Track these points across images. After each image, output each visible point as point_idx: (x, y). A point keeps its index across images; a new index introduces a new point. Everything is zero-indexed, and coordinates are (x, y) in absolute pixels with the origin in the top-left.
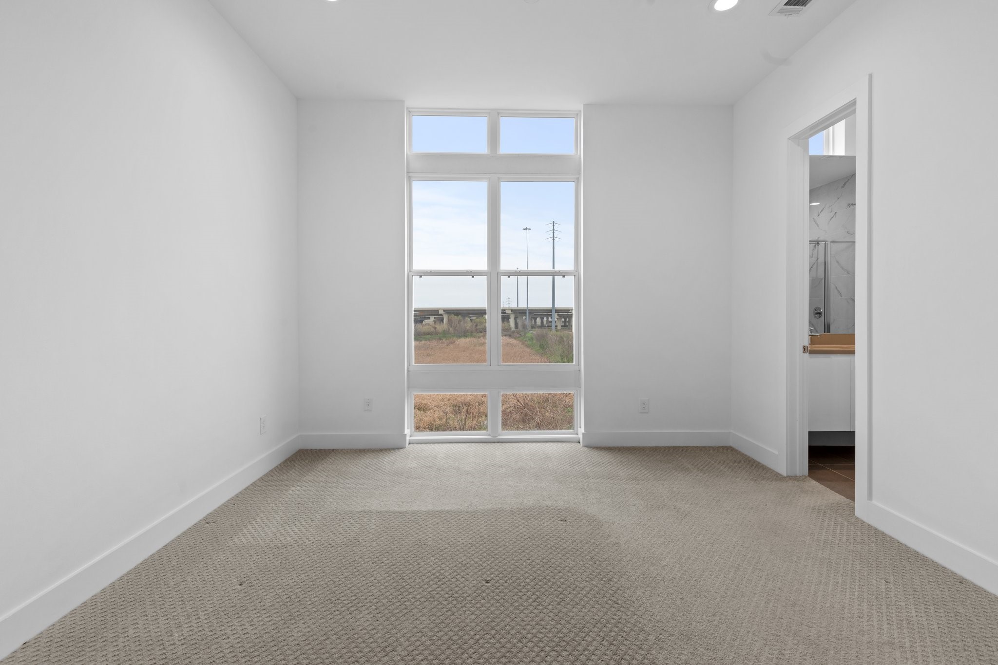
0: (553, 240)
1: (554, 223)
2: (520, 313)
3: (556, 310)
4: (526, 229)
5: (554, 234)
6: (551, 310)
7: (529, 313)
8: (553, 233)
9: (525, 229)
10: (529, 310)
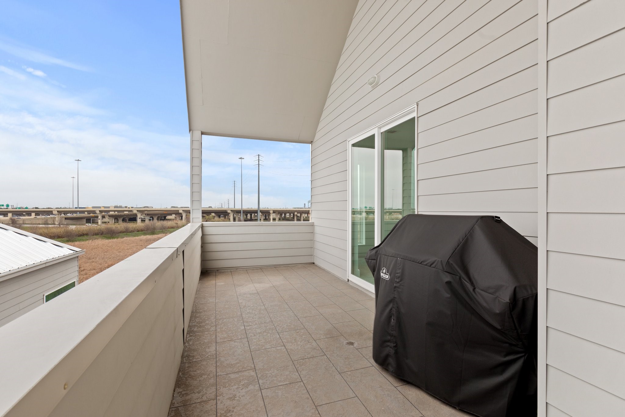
0: (259, 166)
1: (259, 155)
2: (237, 212)
3: (260, 210)
6: (257, 210)
7: (243, 212)
9: (240, 158)
10: (243, 210)
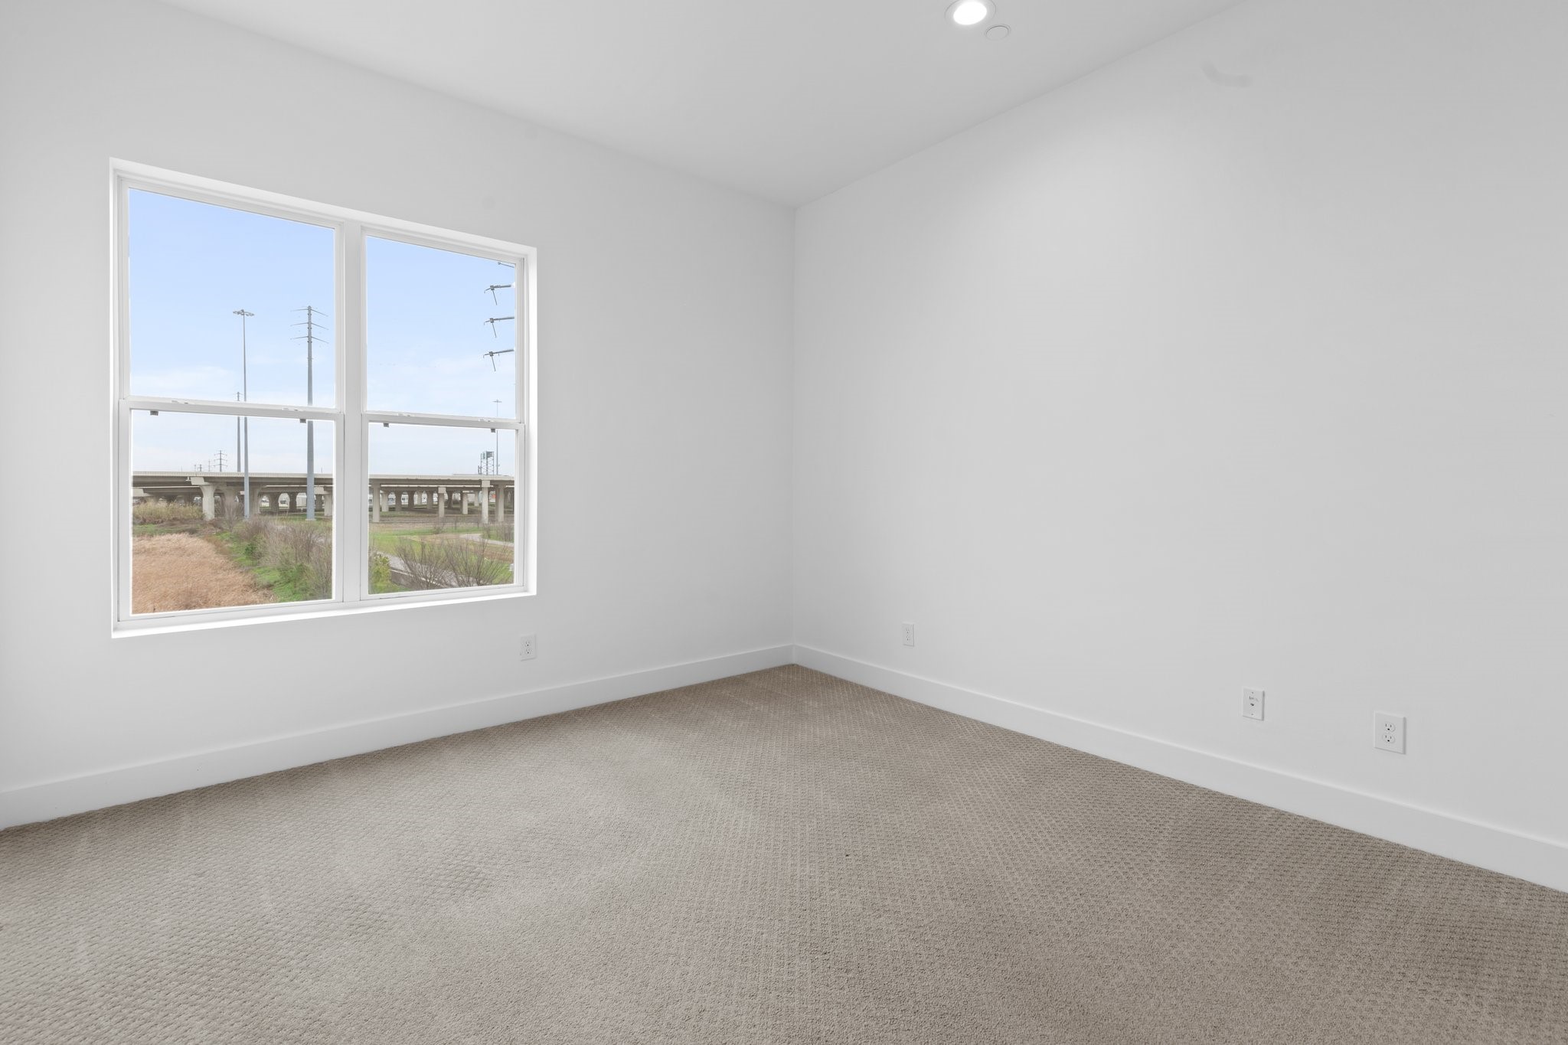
0: (310, 343)
1: (310, 309)
2: (226, 484)
3: (315, 479)
4: (242, 312)
5: (310, 318)
6: (306, 479)
8: (310, 314)
9: (239, 313)
10: (250, 478)
